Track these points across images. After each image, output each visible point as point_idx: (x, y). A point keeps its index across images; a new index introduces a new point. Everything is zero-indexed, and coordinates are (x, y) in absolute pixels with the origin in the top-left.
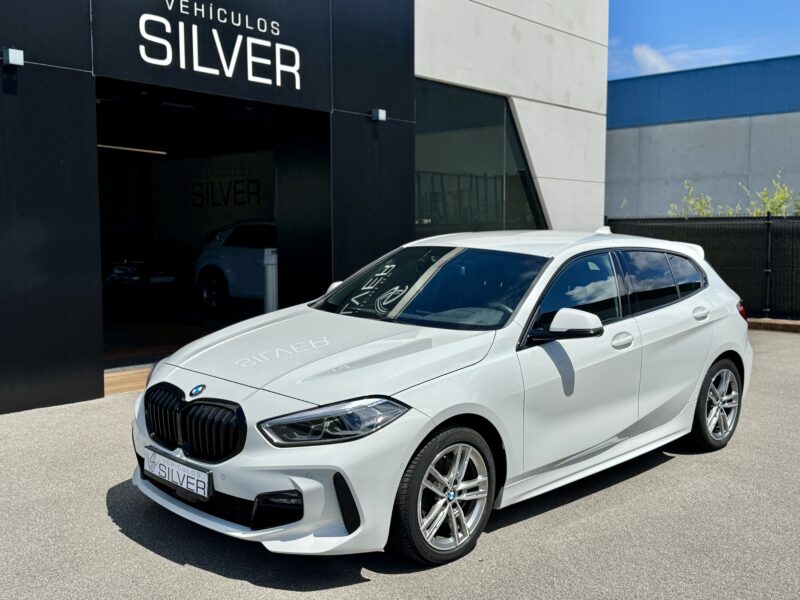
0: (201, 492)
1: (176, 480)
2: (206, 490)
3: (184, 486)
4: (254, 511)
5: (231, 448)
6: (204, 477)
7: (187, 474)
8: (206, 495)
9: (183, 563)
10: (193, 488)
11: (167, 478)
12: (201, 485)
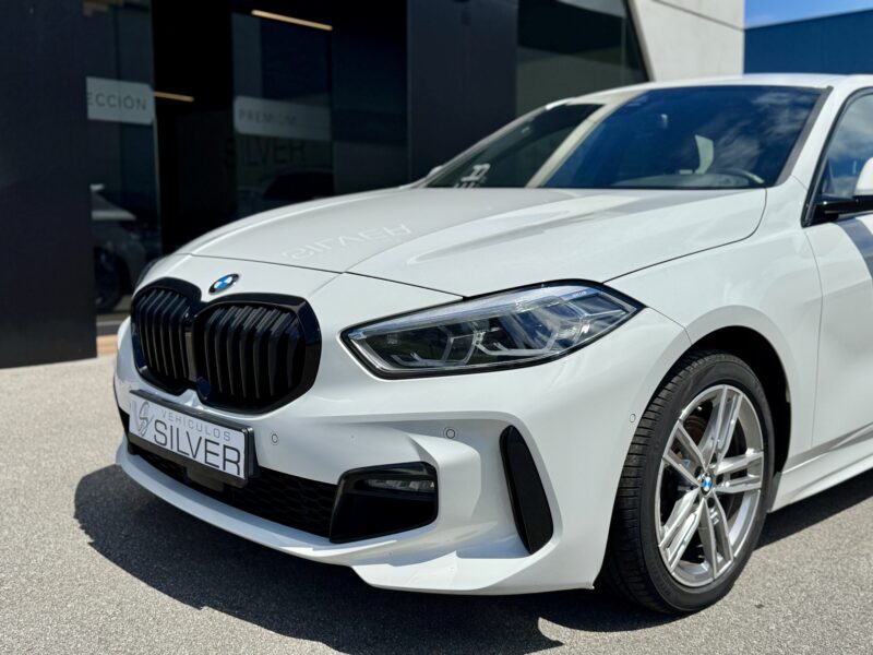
0: (231, 469)
1: (185, 448)
2: (242, 464)
3: (200, 459)
4: (336, 503)
5: (290, 384)
6: (238, 440)
7: (205, 437)
8: (242, 476)
9: (198, 605)
10: (217, 461)
11: (168, 447)
12: (231, 455)
